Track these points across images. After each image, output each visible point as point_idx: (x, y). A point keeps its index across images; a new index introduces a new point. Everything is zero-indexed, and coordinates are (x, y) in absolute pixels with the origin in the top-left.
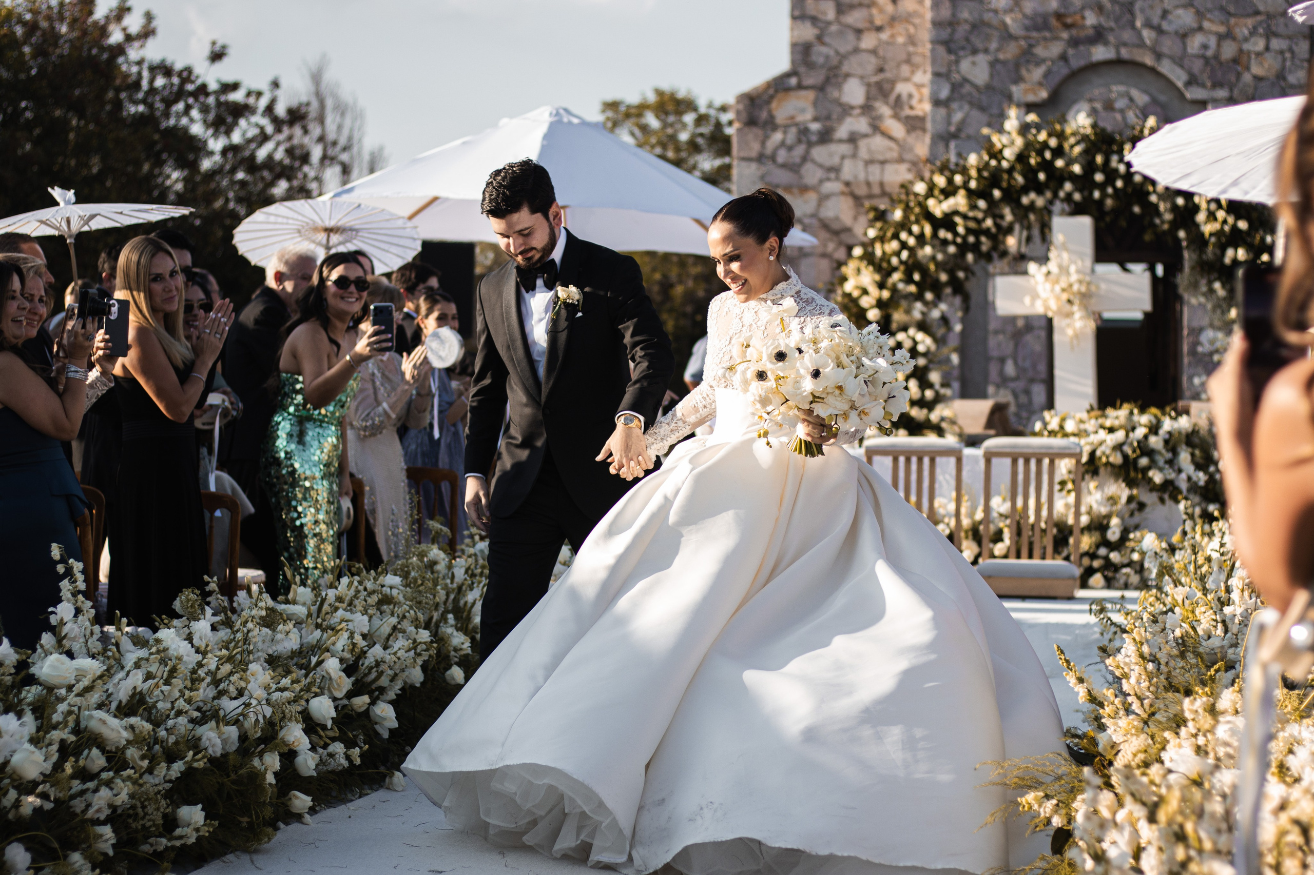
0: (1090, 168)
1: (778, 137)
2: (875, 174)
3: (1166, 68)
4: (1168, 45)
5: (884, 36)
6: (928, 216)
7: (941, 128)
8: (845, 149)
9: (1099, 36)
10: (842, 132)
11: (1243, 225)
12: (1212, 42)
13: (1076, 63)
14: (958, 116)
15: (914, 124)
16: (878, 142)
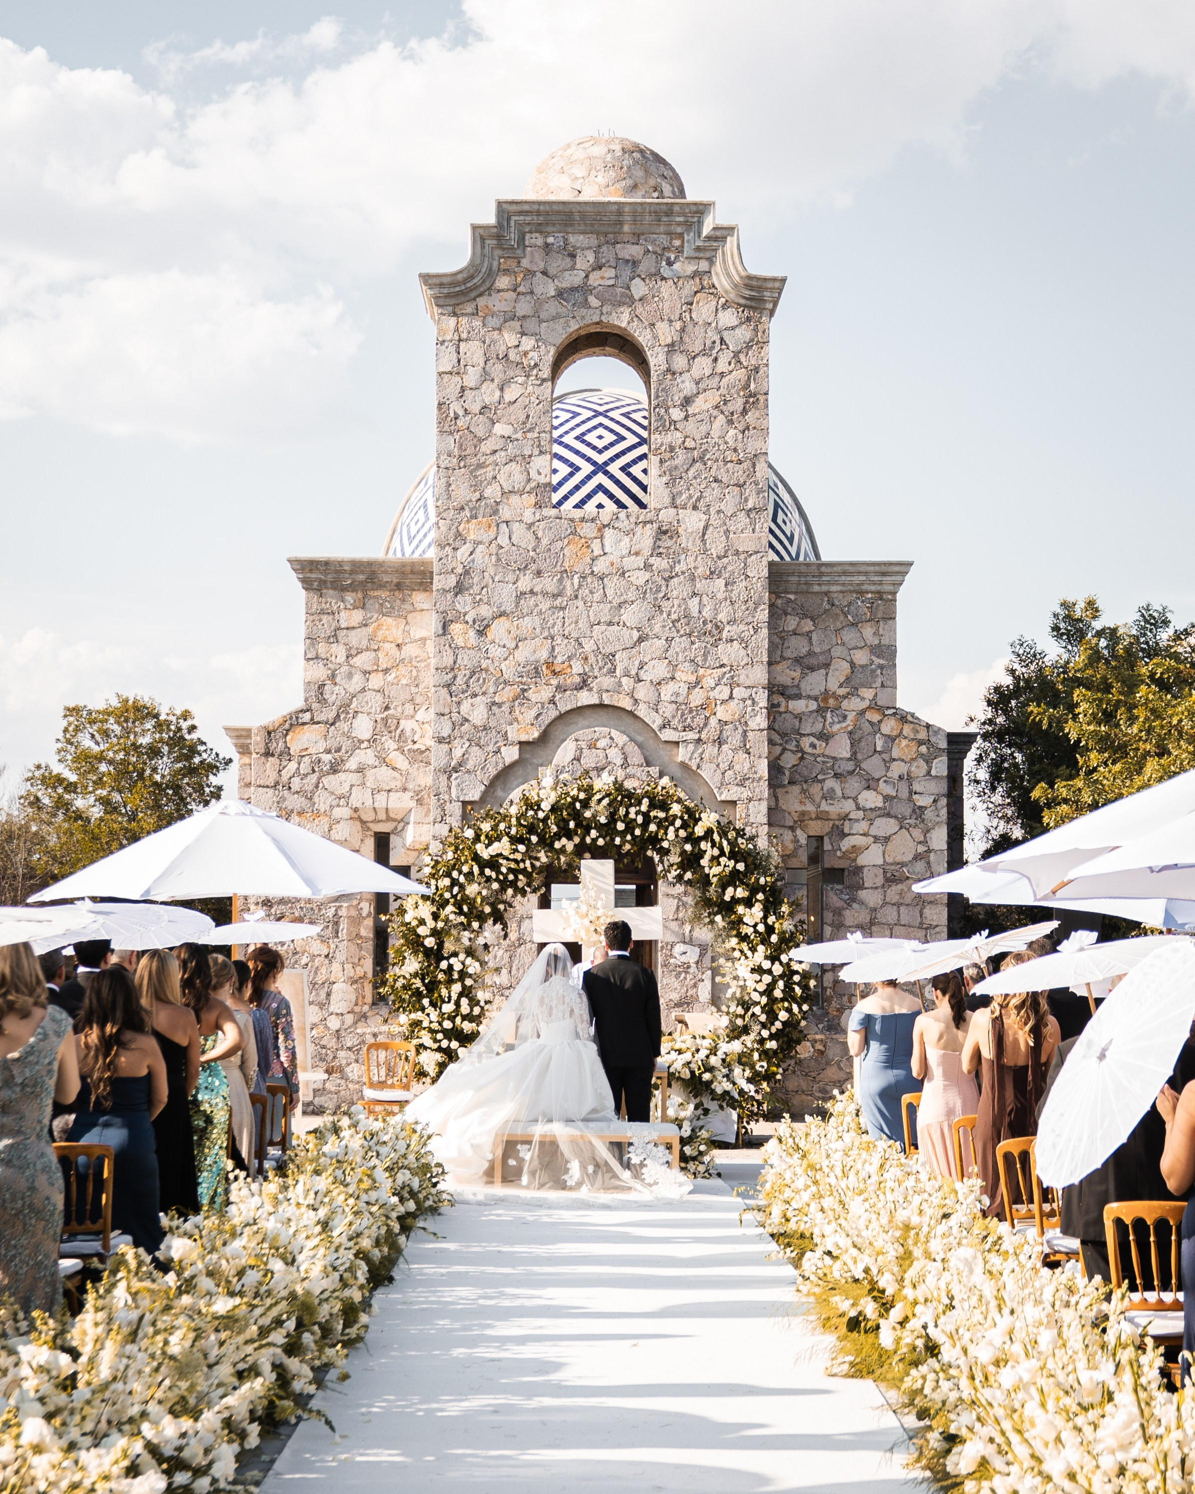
0: (613, 818)
1: (293, 766)
2: (381, 801)
3: (642, 711)
4: (643, 692)
5: (390, 678)
6: (476, 858)
7: (443, 762)
8: (355, 778)
9: (584, 684)
10: (352, 764)
11: (741, 867)
12: (684, 690)
13: (564, 707)
14: (458, 753)
15: (419, 756)
16: (384, 772)
